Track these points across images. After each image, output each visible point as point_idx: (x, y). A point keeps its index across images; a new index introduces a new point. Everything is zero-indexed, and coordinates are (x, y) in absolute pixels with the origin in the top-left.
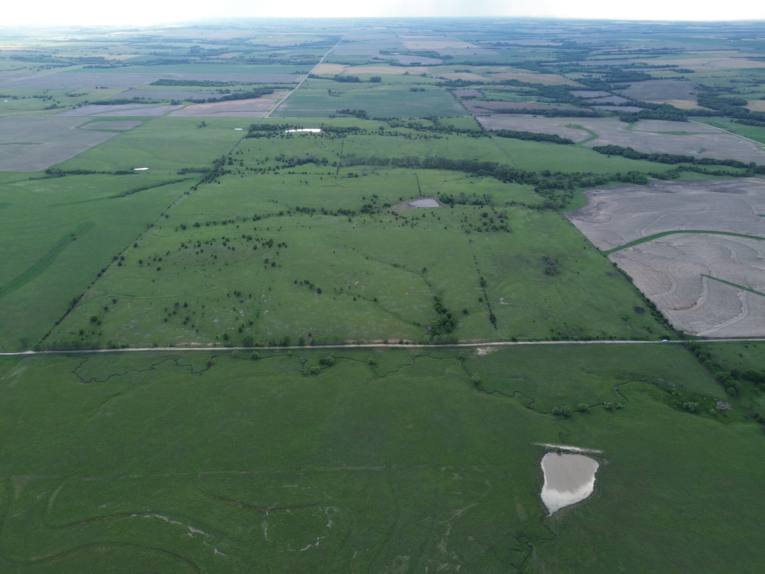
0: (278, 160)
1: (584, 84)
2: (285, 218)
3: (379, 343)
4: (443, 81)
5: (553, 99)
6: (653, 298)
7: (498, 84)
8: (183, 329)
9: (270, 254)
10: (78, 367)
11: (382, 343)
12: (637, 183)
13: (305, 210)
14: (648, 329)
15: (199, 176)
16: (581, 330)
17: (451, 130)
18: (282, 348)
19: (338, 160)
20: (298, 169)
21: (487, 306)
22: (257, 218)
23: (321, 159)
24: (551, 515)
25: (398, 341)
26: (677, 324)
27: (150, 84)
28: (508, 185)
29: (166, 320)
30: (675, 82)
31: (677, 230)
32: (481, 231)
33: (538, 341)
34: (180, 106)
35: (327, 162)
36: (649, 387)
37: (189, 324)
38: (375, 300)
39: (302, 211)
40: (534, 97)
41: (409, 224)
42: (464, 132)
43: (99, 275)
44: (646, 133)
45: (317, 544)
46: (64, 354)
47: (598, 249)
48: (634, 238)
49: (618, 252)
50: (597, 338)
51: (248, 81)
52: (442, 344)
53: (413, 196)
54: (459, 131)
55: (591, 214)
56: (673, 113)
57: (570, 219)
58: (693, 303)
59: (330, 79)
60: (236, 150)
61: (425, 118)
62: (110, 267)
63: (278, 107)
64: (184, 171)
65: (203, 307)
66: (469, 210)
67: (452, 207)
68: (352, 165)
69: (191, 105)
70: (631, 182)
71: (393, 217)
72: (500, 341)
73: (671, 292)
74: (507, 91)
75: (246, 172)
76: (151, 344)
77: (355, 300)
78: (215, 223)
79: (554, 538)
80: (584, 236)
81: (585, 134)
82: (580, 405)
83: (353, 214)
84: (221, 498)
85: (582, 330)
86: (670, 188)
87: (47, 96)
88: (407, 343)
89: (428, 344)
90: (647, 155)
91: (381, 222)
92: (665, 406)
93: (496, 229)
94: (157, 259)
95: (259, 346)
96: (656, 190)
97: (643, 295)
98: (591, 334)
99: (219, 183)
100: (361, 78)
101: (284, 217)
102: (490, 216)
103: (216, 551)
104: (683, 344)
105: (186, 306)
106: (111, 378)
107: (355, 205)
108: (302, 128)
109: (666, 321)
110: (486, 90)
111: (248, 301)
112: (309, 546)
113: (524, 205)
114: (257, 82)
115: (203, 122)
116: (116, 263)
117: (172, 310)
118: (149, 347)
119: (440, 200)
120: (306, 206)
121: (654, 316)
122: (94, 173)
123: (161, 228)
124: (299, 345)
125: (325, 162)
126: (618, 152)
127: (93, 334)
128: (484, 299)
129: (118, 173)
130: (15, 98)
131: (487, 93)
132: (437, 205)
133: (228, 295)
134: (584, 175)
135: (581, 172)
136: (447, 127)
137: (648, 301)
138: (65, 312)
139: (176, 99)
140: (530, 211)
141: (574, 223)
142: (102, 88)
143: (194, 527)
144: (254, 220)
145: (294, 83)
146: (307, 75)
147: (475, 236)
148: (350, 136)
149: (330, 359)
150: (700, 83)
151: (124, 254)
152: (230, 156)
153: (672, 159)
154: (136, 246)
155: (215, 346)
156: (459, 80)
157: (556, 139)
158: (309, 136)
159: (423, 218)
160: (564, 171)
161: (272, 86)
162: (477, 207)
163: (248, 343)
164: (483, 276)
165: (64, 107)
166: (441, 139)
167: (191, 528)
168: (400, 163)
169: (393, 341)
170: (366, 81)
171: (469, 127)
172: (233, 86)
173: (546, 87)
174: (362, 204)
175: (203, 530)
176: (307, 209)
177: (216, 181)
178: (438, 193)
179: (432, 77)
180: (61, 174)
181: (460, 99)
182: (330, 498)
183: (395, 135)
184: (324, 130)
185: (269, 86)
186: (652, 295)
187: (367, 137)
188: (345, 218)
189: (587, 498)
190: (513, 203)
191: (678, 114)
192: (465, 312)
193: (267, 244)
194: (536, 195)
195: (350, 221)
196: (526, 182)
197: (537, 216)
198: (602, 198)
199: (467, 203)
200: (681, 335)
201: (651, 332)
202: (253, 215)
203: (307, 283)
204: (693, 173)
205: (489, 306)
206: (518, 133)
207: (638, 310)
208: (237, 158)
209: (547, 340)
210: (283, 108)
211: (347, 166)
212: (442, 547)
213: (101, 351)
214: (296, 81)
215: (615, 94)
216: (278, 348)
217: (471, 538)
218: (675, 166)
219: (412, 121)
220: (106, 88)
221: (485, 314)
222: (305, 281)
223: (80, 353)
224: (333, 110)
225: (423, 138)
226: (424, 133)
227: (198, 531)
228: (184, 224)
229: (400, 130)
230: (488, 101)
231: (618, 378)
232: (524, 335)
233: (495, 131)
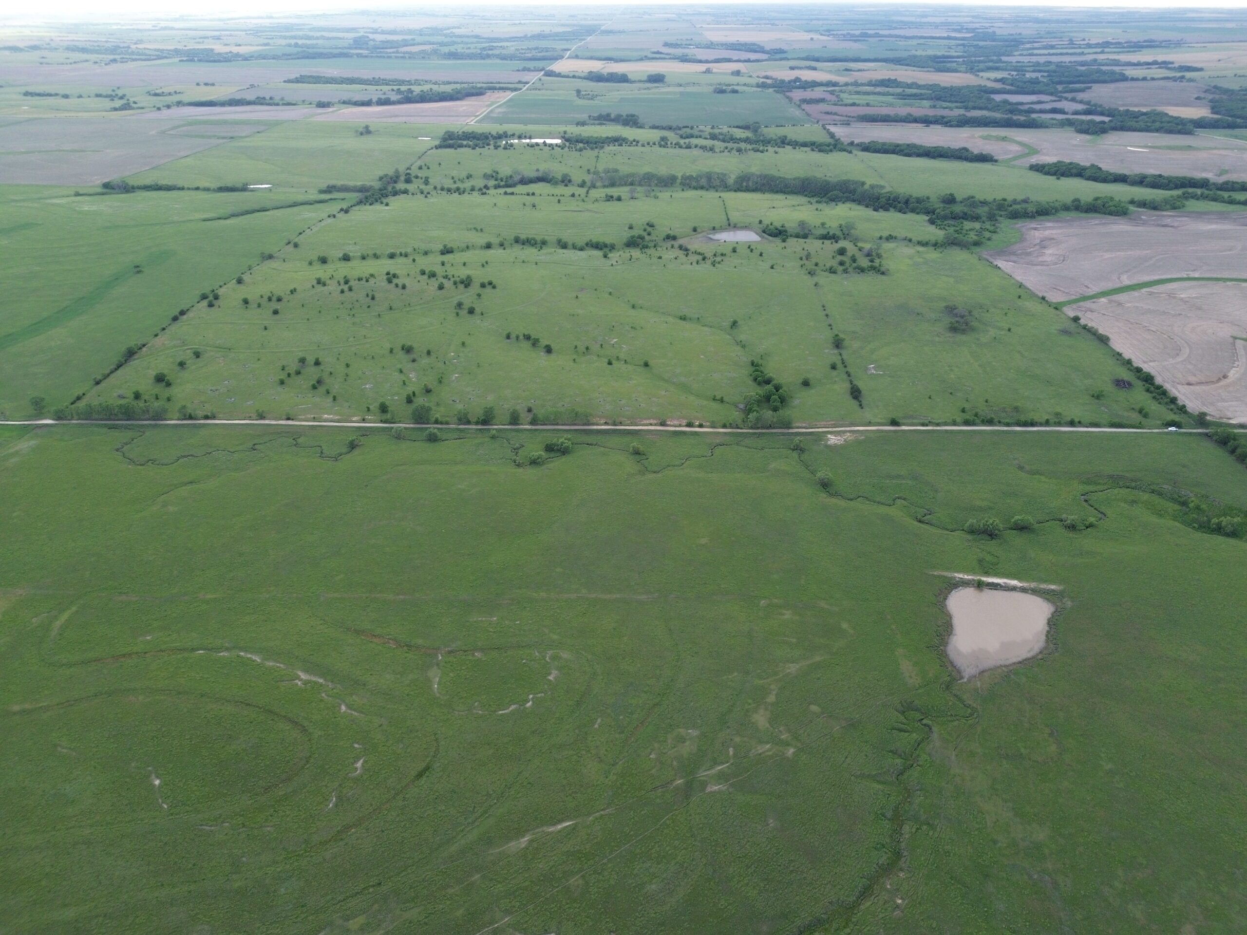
0: (486, 176)
1: (1012, 85)
2: (495, 253)
3: (651, 425)
4: (769, 81)
5: (958, 104)
6: (1146, 368)
7: (863, 85)
8: (310, 395)
9: (467, 297)
10: (126, 444)
11: (656, 425)
12: (1111, 214)
13: (529, 242)
14: (1140, 412)
15: (355, 196)
16: (1016, 409)
17: (783, 142)
18: (480, 427)
19: (588, 178)
20: (520, 189)
21: (845, 376)
22: (447, 251)
23: (560, 178)
24: (965, 680)
25: (684, 422)
26: (1193, 406)
27: (285, 82)
28: (882, 214)
29: (282, 382)
30: (1170, 84)
31: (1185, 276)
32: (835, 272)
33: (938, 425)
34: (330, 110)
35: (570, 181)
36: (1145, 497)
37: (322, 389)
38: (646, 365)
39: (523, 244)
40: (925, 101)
41: (709, 262)
42: (804, 145)
43: (175, 319)
44: (1122, 147)
45: (529, 704)
46: (106, 425)
47: (1043, 298)
48: (1110, 286)
49: (1081, 304)
50: (1047, 423)
51: (445, 79)
52: (763, 428)
53: (717, 226)
54: (795, 144)
55: (1029, 254)
56: (1169, 122)
57: (991, 260)
58: (1221, 376)
59: (580, 78)
60: (419, 163)
61: (738, 127)
62: (194, 309)
63: (491, 111)
64: (330, 189)
65: (348, 365)
66: (813, 245)
67: (784, 241)
68: (613, 185)
69: (347, 108)
70: (1099, 212)
71: (681, 254)
72: (870, 424)
73: (1179, 359)
74: (879, 94)
75: (434, 193)
76: (254, 416)
77: (610, 363)
78: (376, 256)
79: (971, 715)
80: (1017, 281)
81: (1016, 148)
82: (1017, 517)
83: (612, 247)
84: (358, 632)
85: (1017, 412)
86: (1168, 221)
87: (117, 95)
88: (701, 426)
89: (738, 428)
90: (1126, 175)
91: (660, 258)
92: (1177, 524)
93: (862, 270)
94: (274, 299)
95: (441, 423)
96: (1144, 223)
97: (1129, 362)
98: (1036, 418)
99: (387, 205)
100: (630, 76)
101: (491, 252)
102: (849, 254)
103: (343, 708)
104: (1206, 434)
105: (317, 363)
106: (181, 460)
107: (616, 235)
108: (530, 138)
109: (1174, 400)
110: (841, 91)
111: (425, 361)
112: (513, 707)
113: (910, 240)
114: (460, 81)
115: (367, 127)
116: (205, 303)
117: (293, 367)
118: (250, 418)
119: (764, 232)
120: (530, 237)
121: (1151, 392)
122: (183, 189)
123: (284, 261)
124: (511, 424)
125: (566, 181)
126: (1074, 171)
127: (157, 398)
128: (839, 365)
129: (221, 189)
130: (66, 96)
131: (842, 95)
132: (758, 239)
133: (391, 351)
134: (1015, 202)
135: (1010, 198)
136: (774, 137)
137: (1139, 370)
138: (113, 367)
139: (325, 100)
140: (921, 249)
141: (999, 265)
142: (206, 84)
143: (306, 671)
144: (443, 253)
145: (520, 82)
146: (543, 73)
147: (823, 278)
148: (611, 148)
149: (562, 443)
150: (1213, 84)
151: (221, 292)
152: (408, 171)
153: (1170, 181)
154: (240, 281)
155: (364, 420)
156: (797, 79)
157: (965, 154)
158: (542, 147)
159: (733, 254)
160: (980, 197)
161: (484, 85)
162: (827, 242)
163: (421, 417)
164: (837, 333)
165: (143, 108)
166: (766, 153)
167: (300, 673)
168: (694, 184)
169: (676, 422)
170: (640, 81)
171: (813, 139)
172: (420, 85)
173: (945, 88)
174: (626, 235)
175: (322, 676)
176: (534, 239)
177: (382, 203)
178: (760, 222)
179: (751, 76)
180: (127, 189)
181: (798, 103)
182: (555, 637)
183: (687, 148)
184: (567, 140)
185: (479, 85)
186: (1144, 362)
187: (640, 149)
188: (598, 253)
189: (1033, 657)
190: (890, 238)
191: (1177, 124)
192: (806, 383)
193: (462, 282)
194: (932, 228)
195: (605, 256)
196: (913, 211)
197: (933, 255)
198: (1047, 233)
199: (810, 237)
200: (1201, 420)
201: (1146, 416)
202: (441, 247)
203: (528, 338)
204: (1206, 202)
205: (849, 376)
206: (898, 145)
207: (1120, 384)
208: (419, 175)
209: (954, 423)
210: (499, 113)
211: (604, 186)
212: (761, 719)
213: (168, 422)
214: (524, 80)
215: (1066, 99)
216: (474, 427)
217: (814, 708)
218: (1179, 192)
219: (716, 131)
220: (213, 85)
221: (842, 387)
222: (524, 335)
223: (132, 425)
224: (584, 117)
225: (734, 152)
226: (736, 145)
227: (314, 679)
228: (321, 255)
229: (694, 141)
230: (846, 105)
231: (1088, 482)
232: (911, 417)
233: (858, 145)
